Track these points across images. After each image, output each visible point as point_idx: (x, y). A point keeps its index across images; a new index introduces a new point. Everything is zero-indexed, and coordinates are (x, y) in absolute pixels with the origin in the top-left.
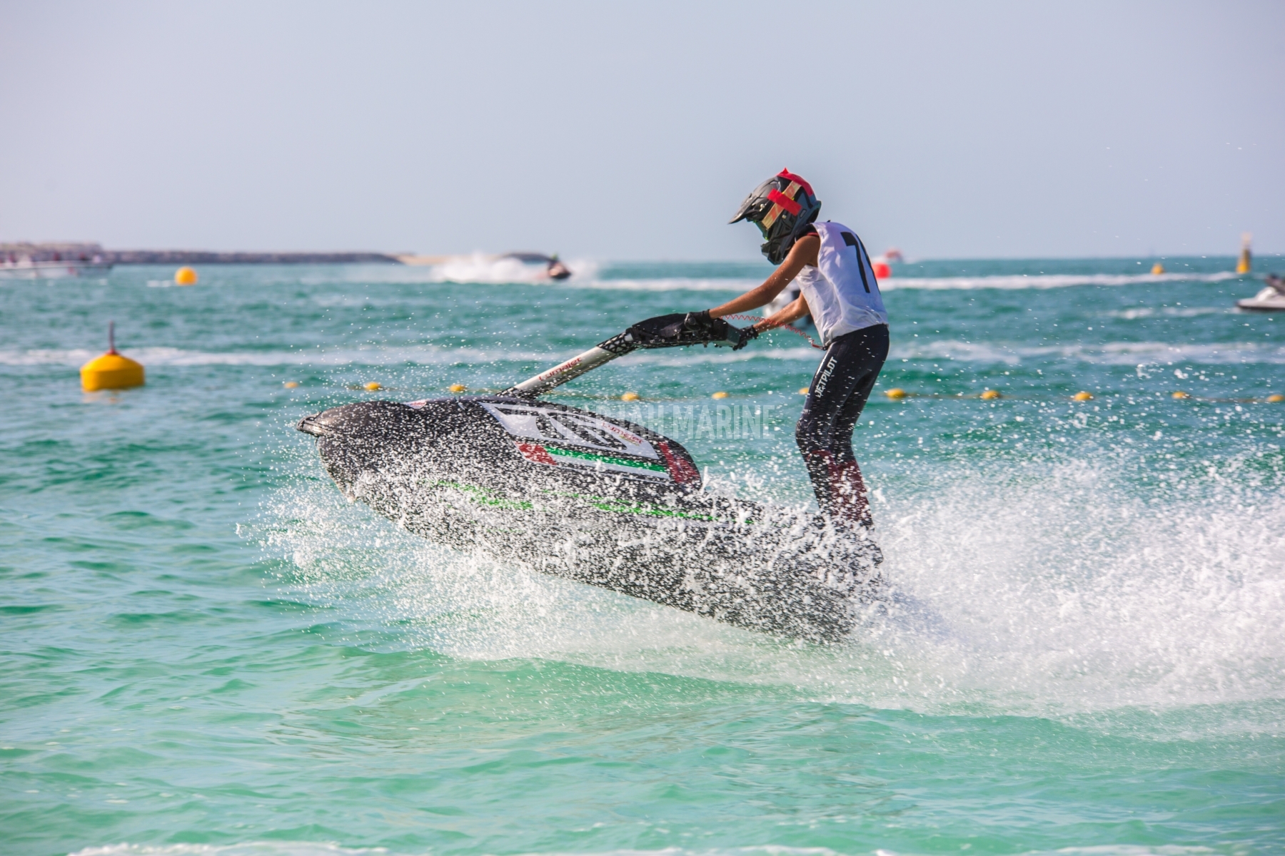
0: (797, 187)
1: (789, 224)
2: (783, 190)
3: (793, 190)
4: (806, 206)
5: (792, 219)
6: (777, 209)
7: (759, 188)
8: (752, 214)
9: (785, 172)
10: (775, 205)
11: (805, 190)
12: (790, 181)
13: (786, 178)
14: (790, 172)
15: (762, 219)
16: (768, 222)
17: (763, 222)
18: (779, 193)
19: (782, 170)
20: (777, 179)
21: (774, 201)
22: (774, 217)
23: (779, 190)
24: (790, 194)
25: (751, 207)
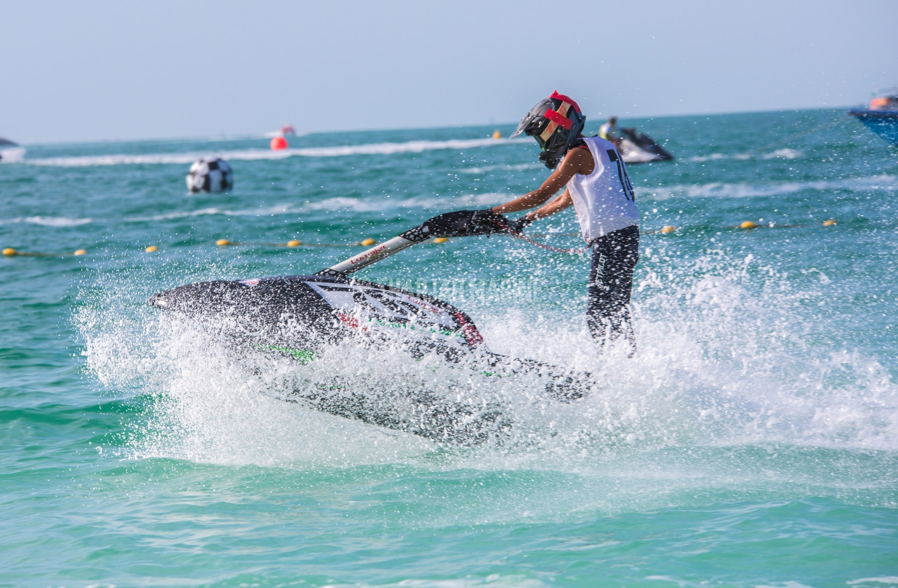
0: (566, 106)
1: (563, 136)
2: (556, 109)
3: (565, 109)
4: (576, 122)
5: (566, 133)
6: (552, 125)
7: (536, 108)
8: (532, 129)
9: (556, 94)
10: (551, 122)
11: (574, 109)
12: (562, 102)
13: (557, 99)
14: (560, 93)
15: (541, 133)
16: (546, 136)
17: (541, 136)
18: (553, 112)
19: (553, 92)
20: (550, 100)
21: (550, 118)
22: (550, 132)
23: (553, 109)
24: (563, 113)
25: (531, 124)
